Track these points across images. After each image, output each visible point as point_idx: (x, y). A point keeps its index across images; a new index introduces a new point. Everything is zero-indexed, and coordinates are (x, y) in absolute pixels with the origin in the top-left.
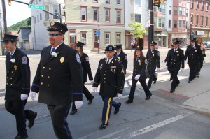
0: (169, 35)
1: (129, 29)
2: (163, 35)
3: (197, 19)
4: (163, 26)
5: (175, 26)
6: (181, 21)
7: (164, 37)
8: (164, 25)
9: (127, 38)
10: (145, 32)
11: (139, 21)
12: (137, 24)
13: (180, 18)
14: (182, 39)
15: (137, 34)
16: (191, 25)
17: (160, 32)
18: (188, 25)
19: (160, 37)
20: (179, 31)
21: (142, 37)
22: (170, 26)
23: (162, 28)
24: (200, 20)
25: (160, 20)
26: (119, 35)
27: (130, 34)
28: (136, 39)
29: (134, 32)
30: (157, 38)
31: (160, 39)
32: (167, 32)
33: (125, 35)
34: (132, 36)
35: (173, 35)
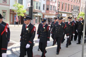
0: (43, 15)
1: (13, 8)
2: (39, 15)
3: (63, 5)
4: (39, 9)
5: (48, 9)
6: (51, 6)
7: (40, 17)
8: (39, 7)
9: (12, 16)
10: (26, 12)
11: (22, 3)
12: (20, 5)
13: (51, 4)
14: (52, 18)
15: (20, 13)
16: (58, 9)
17: (37, 13)
18: (57, 9)
19: (37, 16)
20: (50, 13)
22: (44, 9)
23: (38, 10)
24: (64, 6)
25: (37, 3)
26: (5, 13)
27: (14, 12)
28: (18, 17)
29: (17, 12)
30: (35, 17)
31: (36, 18)
32: (42, 13)
33: (10, 13)
34: (16, 14)
35: (46, 15)
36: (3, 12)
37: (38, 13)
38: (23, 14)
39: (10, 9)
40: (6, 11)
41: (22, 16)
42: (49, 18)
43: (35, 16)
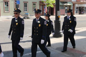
0: (74, 5)
7: (70, 6)
10: (55, 2)
14: (83, 7)
15: (49, 4)
19: (66, 6)
20: (81, 1)
21: (52, 6)
26: (35, 5)
27: (43, 3)
28: (47, 8)
29: (46, 3)
30: (64, 7)
31: (66, 8)
32: (72, 2)
33: (40, 5)
34: (45, 5)
35: (76, 4)
36: (34, 4)
37: (67, 3)
38: (52, 5)
39: (40, 1)
40: (36, 3)
41: (52, 7)
42: (80, 7)
43: (65, 5)
